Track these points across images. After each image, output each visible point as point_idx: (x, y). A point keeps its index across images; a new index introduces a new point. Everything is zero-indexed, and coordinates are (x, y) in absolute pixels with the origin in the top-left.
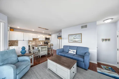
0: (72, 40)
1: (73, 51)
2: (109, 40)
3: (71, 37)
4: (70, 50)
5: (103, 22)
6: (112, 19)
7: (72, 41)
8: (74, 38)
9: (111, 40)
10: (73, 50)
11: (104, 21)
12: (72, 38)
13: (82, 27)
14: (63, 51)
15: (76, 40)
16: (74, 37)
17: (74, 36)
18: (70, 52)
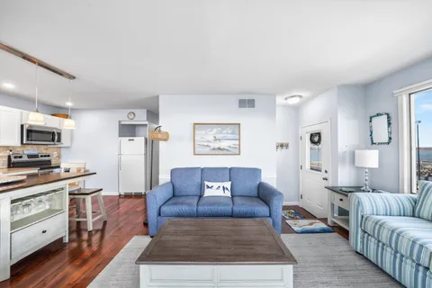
0: (210, 144)
1: (221, 188)
2: (287, 146)
3: (203, 132)
4: (206, 183)
5: (285, 101)
6: (300, 97)
7: (208, 149)
8: (216, 139)
9: (290, 145)
10: (221, 184)
11: (286, 99)
12: (207, 136)
13: (243, 103)
14: (174, 196)
15: (224, 144)
16: (216, 133)
17: (215, 130)
18: (208, 193)
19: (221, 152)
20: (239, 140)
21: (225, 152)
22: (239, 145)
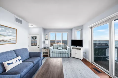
19: (5, 43)
20: (16, 36)
21: (7, 43)
22: (16, 39)
